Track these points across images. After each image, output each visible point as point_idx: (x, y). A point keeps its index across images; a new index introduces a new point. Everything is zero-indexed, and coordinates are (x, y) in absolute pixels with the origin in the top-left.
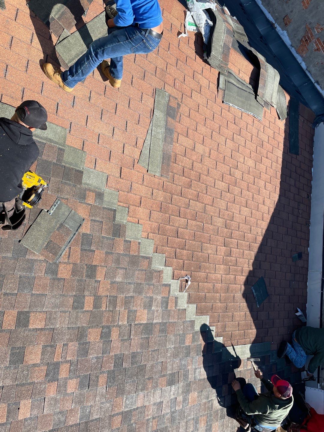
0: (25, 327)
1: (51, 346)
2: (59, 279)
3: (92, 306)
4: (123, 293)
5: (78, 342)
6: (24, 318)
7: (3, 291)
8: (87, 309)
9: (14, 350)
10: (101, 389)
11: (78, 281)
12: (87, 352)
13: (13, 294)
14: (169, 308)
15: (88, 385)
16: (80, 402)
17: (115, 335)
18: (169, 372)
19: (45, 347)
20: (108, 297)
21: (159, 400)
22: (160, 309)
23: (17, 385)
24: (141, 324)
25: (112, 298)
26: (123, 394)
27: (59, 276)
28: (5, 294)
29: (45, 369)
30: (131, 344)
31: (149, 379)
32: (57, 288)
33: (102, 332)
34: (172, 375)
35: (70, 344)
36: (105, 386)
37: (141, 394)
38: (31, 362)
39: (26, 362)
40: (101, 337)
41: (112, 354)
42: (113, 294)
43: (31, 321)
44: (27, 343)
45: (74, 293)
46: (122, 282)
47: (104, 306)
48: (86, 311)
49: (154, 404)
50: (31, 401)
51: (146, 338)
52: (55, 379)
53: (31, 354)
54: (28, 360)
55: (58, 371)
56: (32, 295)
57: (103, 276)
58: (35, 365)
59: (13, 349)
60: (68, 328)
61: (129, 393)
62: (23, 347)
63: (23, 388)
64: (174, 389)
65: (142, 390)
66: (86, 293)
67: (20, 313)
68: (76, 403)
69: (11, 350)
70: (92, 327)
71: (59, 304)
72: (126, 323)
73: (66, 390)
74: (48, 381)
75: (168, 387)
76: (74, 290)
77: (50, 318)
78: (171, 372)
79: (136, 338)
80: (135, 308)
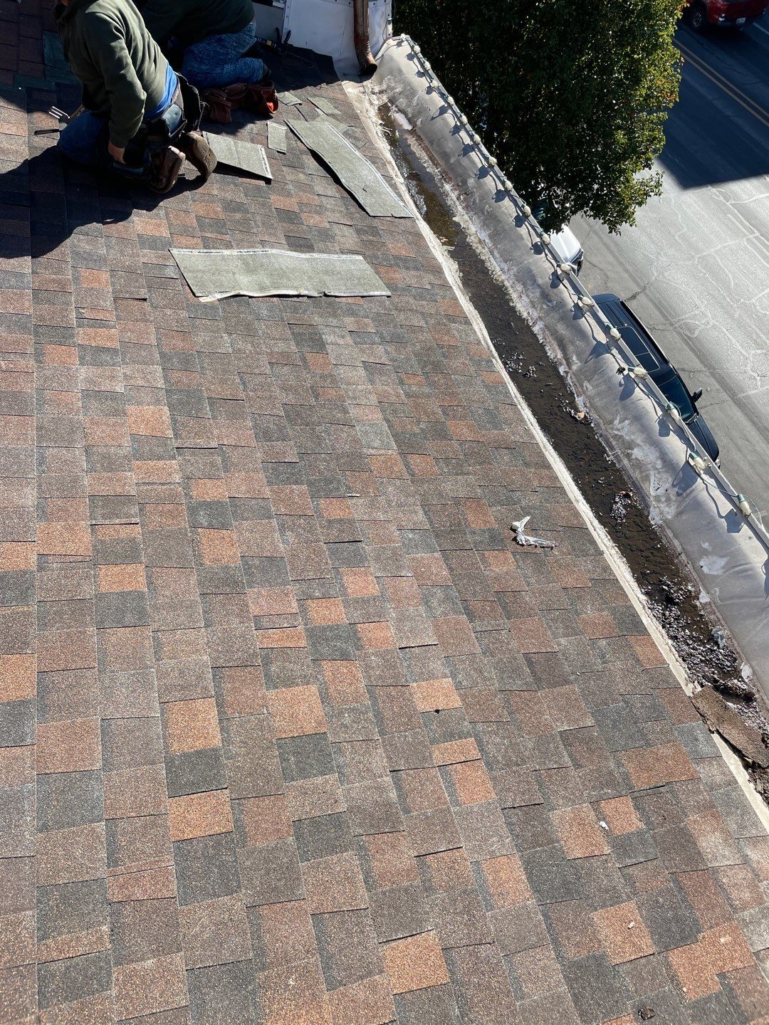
0: (217, 758)
1: (267, 662)
2: (43, 690)
3: (130, 569)
4: (75, 480)
5: (247, 590)
6: (191, 771)
7: (102, 872)
8: (143, 580)
9: (292, 771)
10: (357, 509)
11: (43, 625)
12: (271, 559)
13: (111, 835)
14: (117, 345)
15: (352, 545)
16: (396, 557)
17: (213, 491)
18: (294, 348)
19: (272, 682)
20: (94, 522)
21: (362, 372)
22: (121, 371)
23: (382, 733)
24: (174, 421)
25: (99, 511)
26: (361, 456)
27: (30, 692)
28: (113, 861)
29: (330, 664)
30: (234, 444)
31: (317, 397)
32: (75, 690)
33: (211, 527)
34: (299, 339)
35: (254, 610)
36: (350, 502)
37: (353, 412)
38: (319, 711)
39: (320, 723)
40: (224, 526)
41: (267, 492)
42: (84, 508)
43: (199, 745)
44: (267, 739)
45: (92, 630)
46: (40, 486)
47: (125, 532)
48: (150, 583)
49: (372, 382)
50: (415, 684)
51: (211, 405)
52: (351, 634)
53: (296, 716)
54: (313, 721)
55: (331, 628)
56: (108, 766)
57: (19, 547)
58: (325, 698)
59: (288, 776)
60: (207, 626)
61: (356, 441)
62: (280, 747)
63: (388, 714)
64: (332, 337)
65: (345, 411)
66: (88, 591)
67: (176, 789)
68: (400, 567)
69: (293, 780)
70: (199, 556)
71: (135, 669)
72: (173, 462)
73: (374, 599)
74: (358, 650)
75: (329, 351)
76: (80, 632)
77: (183, 688)
78: (292, 343)
79: (216, 432)
80: (126, 442)
